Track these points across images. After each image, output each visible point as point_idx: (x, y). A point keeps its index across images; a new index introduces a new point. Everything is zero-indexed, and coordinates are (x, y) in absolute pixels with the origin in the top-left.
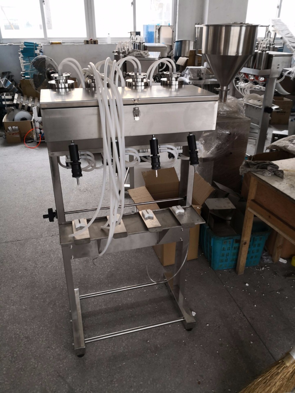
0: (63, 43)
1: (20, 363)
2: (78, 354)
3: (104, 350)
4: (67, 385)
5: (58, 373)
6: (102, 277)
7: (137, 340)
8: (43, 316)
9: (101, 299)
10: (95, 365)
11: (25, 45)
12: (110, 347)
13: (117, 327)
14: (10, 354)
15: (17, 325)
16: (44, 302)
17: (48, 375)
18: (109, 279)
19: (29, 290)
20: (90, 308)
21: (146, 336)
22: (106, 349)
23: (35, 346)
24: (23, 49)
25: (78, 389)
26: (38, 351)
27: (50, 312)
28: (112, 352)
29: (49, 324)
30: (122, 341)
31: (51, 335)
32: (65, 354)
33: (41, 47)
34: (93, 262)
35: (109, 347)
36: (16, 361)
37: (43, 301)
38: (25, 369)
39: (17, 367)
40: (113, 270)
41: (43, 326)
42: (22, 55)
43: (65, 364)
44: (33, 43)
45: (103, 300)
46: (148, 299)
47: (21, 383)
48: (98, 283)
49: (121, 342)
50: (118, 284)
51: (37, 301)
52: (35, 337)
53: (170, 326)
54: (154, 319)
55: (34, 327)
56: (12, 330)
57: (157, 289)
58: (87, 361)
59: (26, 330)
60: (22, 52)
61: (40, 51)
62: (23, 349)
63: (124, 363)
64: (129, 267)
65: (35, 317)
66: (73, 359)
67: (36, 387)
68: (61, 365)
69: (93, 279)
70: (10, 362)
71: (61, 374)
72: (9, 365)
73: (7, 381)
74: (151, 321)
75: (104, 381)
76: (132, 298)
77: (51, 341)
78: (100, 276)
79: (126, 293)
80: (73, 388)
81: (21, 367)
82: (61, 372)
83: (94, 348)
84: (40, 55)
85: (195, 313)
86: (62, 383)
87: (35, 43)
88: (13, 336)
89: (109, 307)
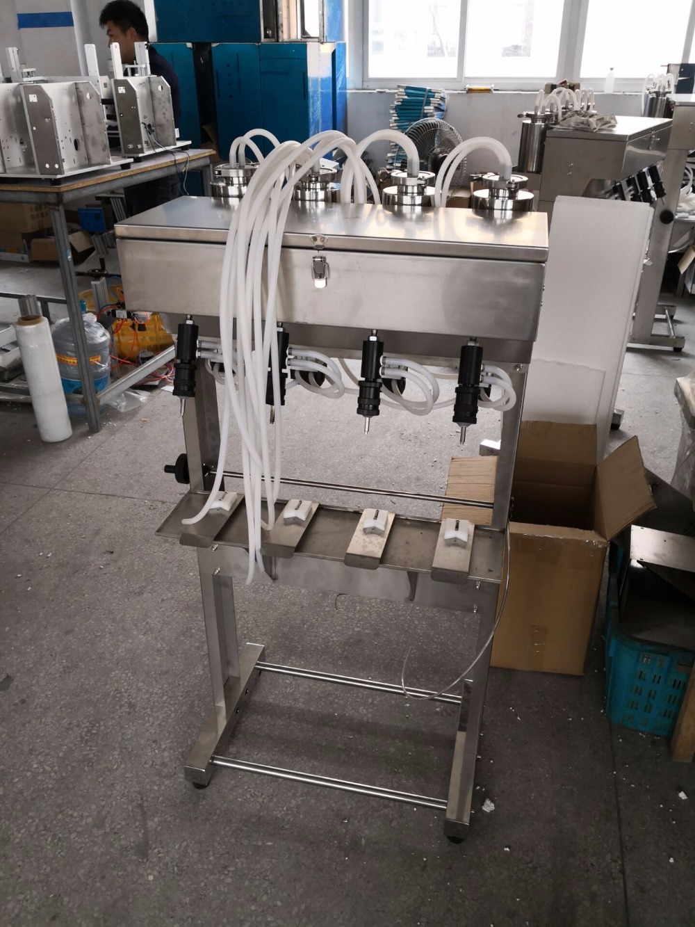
0: (495, 90)
1: (93, 748)
2: (198, 781)
3: (248, 796)
4: (143, 831)
5: (142, 799)
6: (335, 639)
7: (324, 808)
8: (180, 676)
9: (306, 686)
10: (216, 817)
11: (407, 94)
12: (263, 796)
13: (303, 759)
14: (88, 724)
15: (130, 675)
16: (198, 648)
17: (123, 795)
18: (346, 648)
19: (187, 615)
20: (273, 697)
21: (349, 807)
22: (253, 797)
23: (134, 728)
24: (400, 103)
25: (156, 850)
26: (135, 740)
27: (197, 673)
28: (261, 807)
29: (182, 696)
30: (294, 795)
31: (172, 718)
32: (175, 768)
33: (442, 99)
34: (336, 600)
35: (262, 794)
36: (90, 741)
38: (94, 765)
39: (84, 753)
40: (367, 631)
41: (169, 695)
42: (396, 115)
43: (163, 788)
44: (424, 90)
45: (307, 691)
46: (404, 727)
47: (74, 787)
48: (319, 648)
49: (290, 794)
50: (359, 666)
51: (188, 642)
52: (145, 709)
53: (415, 809)
54: (390, 777)
55: (155, 691)
56: (117, 681)
57: (437, 713)
58: (204, 802)
59: (139, 689)
60: (397, 108)
61: (435, 107)
62: (112, 725)
63: (269, 844)
64: (405, 639)
65: (167, 672)
66: (184, 786)
67: (93, 807)
68: (156, 788)
69: (316, 636)
70: (79, 739)
71: (145, 804)
72: (75, 745)
73: (56, 773)
74: (381, 778)
75: (212, 858)
76: (370, 710)
77: (166, 732)
78: (333, 635)
79: (365, 693)
80: (150, 842)
81: (91, 756)
82: (147, 801)
83: (233, 782)
84: (433, 116)
85: (493, 805)
86: (137, 824)
87: (428, 88)
88: (112, 693)
89: (312, 709)
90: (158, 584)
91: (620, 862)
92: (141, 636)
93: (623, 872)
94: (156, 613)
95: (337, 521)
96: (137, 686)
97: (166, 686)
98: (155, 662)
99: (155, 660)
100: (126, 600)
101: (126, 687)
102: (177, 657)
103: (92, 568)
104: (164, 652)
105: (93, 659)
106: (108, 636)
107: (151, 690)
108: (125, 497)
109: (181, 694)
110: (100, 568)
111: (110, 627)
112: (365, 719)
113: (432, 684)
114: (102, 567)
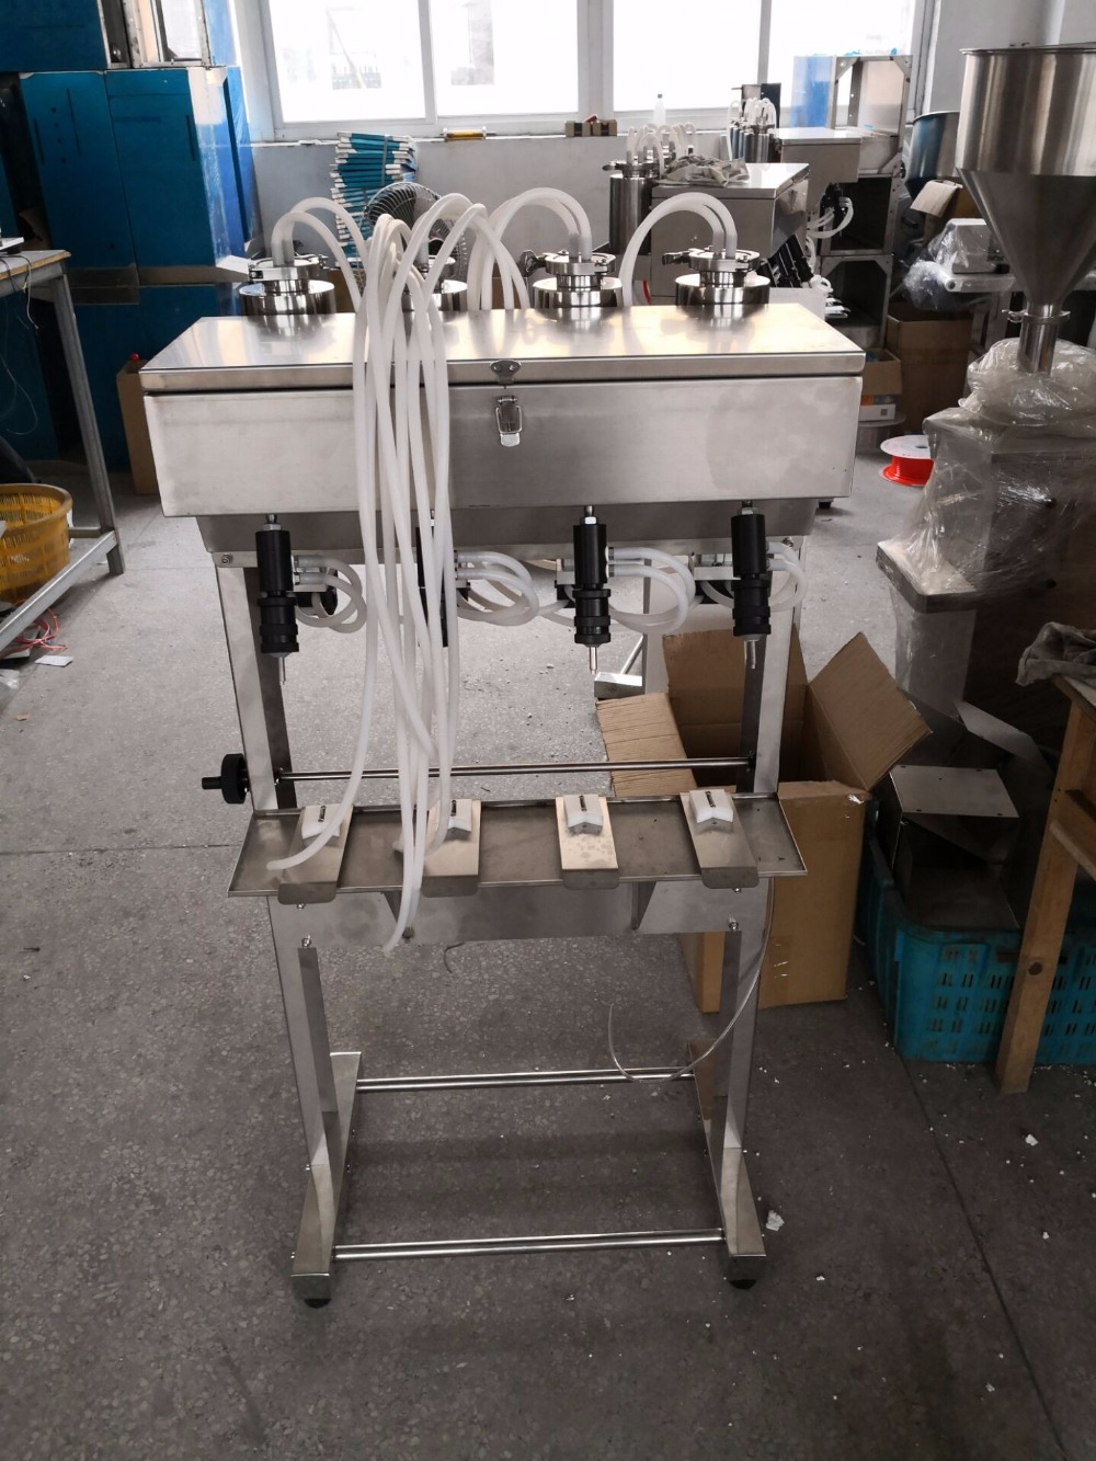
0: (489, 135)
1: (110, 1285)
2: (312, 1295)
3: (403, 1298)
4: (244, 1400)
5: (225, 1348)
6: (462, 1019)
7: (531, 1286)
8: (225, 1131)
9: (440, 1103)
10: (359, 1347)
11: (355, 146)
12: (428, 1293)
13: (472, 1219)
14: (87, 1247)
15: (136, 1148)
16: (241, 1079)
17: (189, 1350)
18: (485, 1029)
19: (205, 1029)
20: (392, 1131)
21: (568, 1275)
22: (412, 1298)
23: (173, 1235)
24: (345, 162)
25: (278, 1426)
26: (181, 1253)
27: (253, 1121)
28: (430, 1311)
29: (239, 1163)
30: (476, 1278)
31: (234, 1203)
32: (266, 1283)
33: (411, 151)
34: (445, 958)
35: (424, 1290)
36: (103, 1274)
37: (241, 1076)
38: (122, 1312)
39: (98, 1296)
40: (510, 997)
41: (217, 1165)
42: (341, 180)
43: (255, 1321)
44: (380, 138)
45: (445, 1109)
46: (613, 1132)
47: (98, 1358)
48: (442, 1038)
49: (470, 1278)
50: (513, 1053)
51: (220, 1074)
52: (181, 1200)
53: (669, 1253)
54: (616, 1214)
55: (189, 1166)
56: (116, 1164)
57: (655, 1100)
58: (333, 1327)
59: (161, 1169)
60: (342, 170)
61: (402, 165)
62: (133, 1239)
63: (462, 1365)
64: (570, 998)
65: (200, 1130)
66: (290, 1308)
67: (144, 1383)
68: (244, 1324)
69: (430, 1022)
70: (80, 1276)
71: (234, 1355)
72: (76, 1287)
73: (56, 1342)
74: (603, 1219)
75: (374, 1414)
76: (553, 1118)
77: (230, 1228)
78: (458, 1013)
79: (536, 1093)
80: (264, 1415)
81: (110, 1299)
82: (234, 1349)
83: (370, 1283)
84: (401, 179)
85: (779, 1218)
86: (231, 1391)
87: (387, 135)
88: (114, 1185)
89: (460, 1136)
90: (137, 987)
91: (979, 1257)
92: (136, 1080)
93: (987, 1269)
94: (150, 1036)
95: (517, 824)
96: (155, 1163)
97: (205, 1153)
98: (175, 1118)
99: (174, 1113)
100: (90, 1025)
101: (136, 1170)
102: (210, 1101)
103: (9, 982)
104: (185, 1098)
105: (61, 1136)
106: (75, 1091)
107: (182, 1166)
108: (30, 853)
109: (237, 1160)
110: (25, 980)
111: (75, 1075)
112: (549, 1133)
113: (633, 1057)
114: (27, 977)
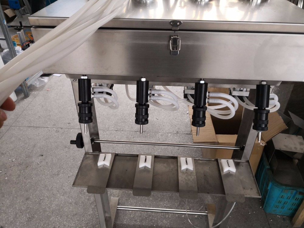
56: (53, 223)
59: (65, 226)
76: (168, 221)
92: (62, 197)
99: (70, 208)
100: (52, 179)
103: (34, 164)
105: (41, 212)
106: (46, 199)
107: (70, 225)
108: (45, 127)
109: (84, 225)
110: (38, 164)
111: (46, 194)
112: (167, 226)
114: (39, 163)
